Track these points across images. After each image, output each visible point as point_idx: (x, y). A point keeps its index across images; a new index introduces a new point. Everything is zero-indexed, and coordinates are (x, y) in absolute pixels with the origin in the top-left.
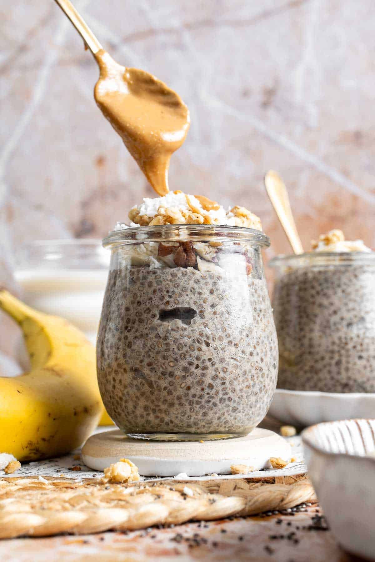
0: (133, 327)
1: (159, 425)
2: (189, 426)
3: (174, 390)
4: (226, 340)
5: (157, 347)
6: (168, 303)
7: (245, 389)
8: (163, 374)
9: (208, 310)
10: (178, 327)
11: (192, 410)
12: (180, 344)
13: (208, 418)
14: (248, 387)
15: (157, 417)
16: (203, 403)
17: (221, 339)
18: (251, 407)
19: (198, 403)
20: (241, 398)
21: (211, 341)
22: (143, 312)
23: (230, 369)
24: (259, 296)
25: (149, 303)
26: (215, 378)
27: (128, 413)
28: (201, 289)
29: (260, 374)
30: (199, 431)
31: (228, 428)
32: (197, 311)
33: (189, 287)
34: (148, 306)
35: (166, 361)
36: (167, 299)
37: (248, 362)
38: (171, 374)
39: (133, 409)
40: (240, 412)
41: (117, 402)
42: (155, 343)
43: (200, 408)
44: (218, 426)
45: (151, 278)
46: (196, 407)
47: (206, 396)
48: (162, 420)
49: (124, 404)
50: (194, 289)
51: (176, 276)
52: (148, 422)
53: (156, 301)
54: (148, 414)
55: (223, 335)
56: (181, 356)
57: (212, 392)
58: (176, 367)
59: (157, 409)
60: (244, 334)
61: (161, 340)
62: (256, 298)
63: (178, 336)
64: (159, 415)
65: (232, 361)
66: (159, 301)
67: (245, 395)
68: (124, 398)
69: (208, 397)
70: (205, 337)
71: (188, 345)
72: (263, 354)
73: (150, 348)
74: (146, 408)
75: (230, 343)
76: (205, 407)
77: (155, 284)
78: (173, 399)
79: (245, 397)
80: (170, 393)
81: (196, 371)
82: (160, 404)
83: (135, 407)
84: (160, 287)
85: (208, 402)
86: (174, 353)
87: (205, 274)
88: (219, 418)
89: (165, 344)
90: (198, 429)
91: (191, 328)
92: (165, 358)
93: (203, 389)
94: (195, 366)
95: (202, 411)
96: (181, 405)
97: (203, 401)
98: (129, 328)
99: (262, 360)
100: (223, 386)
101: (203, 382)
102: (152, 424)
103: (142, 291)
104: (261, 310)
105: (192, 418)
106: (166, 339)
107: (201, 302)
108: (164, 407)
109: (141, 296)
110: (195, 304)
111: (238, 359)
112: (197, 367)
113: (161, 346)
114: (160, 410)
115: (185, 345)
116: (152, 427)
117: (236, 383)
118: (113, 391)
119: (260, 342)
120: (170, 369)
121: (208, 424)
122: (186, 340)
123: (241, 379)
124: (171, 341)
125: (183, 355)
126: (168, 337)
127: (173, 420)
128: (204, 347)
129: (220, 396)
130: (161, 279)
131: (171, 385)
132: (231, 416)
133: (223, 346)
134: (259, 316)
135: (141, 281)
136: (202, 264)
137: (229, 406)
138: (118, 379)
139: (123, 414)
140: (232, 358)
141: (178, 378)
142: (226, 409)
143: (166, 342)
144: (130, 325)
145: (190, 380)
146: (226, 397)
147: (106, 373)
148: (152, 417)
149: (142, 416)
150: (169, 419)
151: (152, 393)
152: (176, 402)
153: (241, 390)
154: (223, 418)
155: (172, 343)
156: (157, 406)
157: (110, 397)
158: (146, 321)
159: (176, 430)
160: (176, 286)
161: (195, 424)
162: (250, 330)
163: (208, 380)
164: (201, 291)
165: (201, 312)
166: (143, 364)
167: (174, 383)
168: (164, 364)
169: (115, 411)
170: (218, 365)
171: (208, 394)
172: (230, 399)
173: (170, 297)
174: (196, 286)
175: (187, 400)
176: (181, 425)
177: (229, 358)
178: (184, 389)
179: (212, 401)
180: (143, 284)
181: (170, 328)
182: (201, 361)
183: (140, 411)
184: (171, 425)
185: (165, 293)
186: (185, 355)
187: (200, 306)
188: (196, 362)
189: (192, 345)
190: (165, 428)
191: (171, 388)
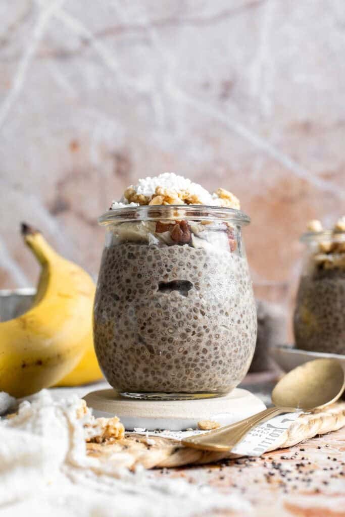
0: (134, 297)
1: (156, 386)
2: (183, 386)
3: (173, 354)
4: (218, 310)
5: (157, 315)
6: (166, 276)
7: (233, 353)
8: (163, 339)
9: (202, 282)
10: (176, 298)
11: (188, 372)
12: (179, 313)
13: (201, 379)
14: (236, 352)
15: (155, 378)
16: (198, 366)
17: (214, 308)
18: (237, 369)
19: (193, 365)
20: (229, 361)
21: (205, 311)
22: (143, 283)
23: (221, 335)
24: (243, 271)
25: (149, 276)
26: (209, 343)
27: (127, 374)
28: (196, 264)
29: (245, 340)
30: (192, 391)
31: (217, 387)
32: (193, 283)
33: (186, 261)
34: (149, 278)
35: (165, 328)
36: (166, 272)
37: (236, 329)
38: (170, 340)
39: (133, 371)
40: (228, 373)
41: (117, 365)
42: (156, 312)
43: (195, 370)
44: (208, 386)
45: (150, 253)
46: (191, 369)
47: (201, 360)
48: (160, 381)
49: (123, 367)
50: (190, 264)
51: (174, 252)
52: (146, 383)
53: (156, 274)
54: (147, 376)
55: (216, 304)
56: (179, 323)
57: (206, 356)
58: (175, 334)
59: (156, 371)
60: (233, 304)
61: (161, 309)
62: (241, 273)
63: (177, 306)
64: (158, 376)
65: (224, 329)
66: (159, 274)
67: (233, 359)
68: (124, 361)
69: (202, 361)
70: (200, 307)
71: (185, 314)
72: (248, 322)
73: (150, 316)
74: (145, 370)
75: (221, 312)
76: (199, 369)
77: (154, 259)
78: (171, 362)
79: (233, 360)
80: (168, 357)
81: (192, 337)
82: (159, 366)
83: (135, 370)
84: (159, 261)
85: (202, 365)
86: (173, 321)
87: (199, 250)
88: (210, 379)
89: (164, 313)
90: (191, 389)
91: (188, 299)
92: (165, 325)
93: (198, 354)
94: (192, 333)
95: (196, 373)
96: (178, 368)
97: (198, 364)
98: (130, 298)
99: (247, 327)
100: (216, 351)
101: (198, 347)
102: (150, 384)
103: (142, 265)
104: (245, 283)
105: (187, 380)
106: (166, 308)
107: (197, 275)
108: (162, 370)
109: (141, 270)
110: (191, 277)
111: (229, 326)
112: (194, 333)
113: (161, 314)
114: (159, 373)
115: (183, 314)
116: (149, 387)
117: (226, 347)
118: (113, 355)
119: (246, 311)
120: (169, 336)
121: (200, 384)
122: (184, 309)
123: (230, 344)
124: (170, 310)
125: (181, 323)
126: (167, 306)
127: (170, 380)
128: (200, 316)
129: (213, 359)
130: (160, 254)
131: (170, 350)
132: (221, 377)
133: (216, 314)
134: (244, 287)
135: (141, 256)
136: (196, 242)
137: (219, 368)
138: (118, 344)
139: (122, 376)
140: (224, 326)
141: (177, 344)
142: (217, 371)
143: (165, 311)
144: (131, 295)
145: (187, 345)
146: (218, 360)
147: (106, 339)
148: (150, 378)
149: (141, 378)
150: (166, 380)
151: (152, 357)
152: (174, 364)
153: (230, 354)
154: (213, 379)
155: (171, 312)
156: (156, 368)
157: (110, 360)
158: (146, 292)
159: (172, 389)
160: (174, 261)
161: (190, 384)
162: (238, 300)
163: (203, 345)
164: (196, 265)
165: (197, 284)
166: (144, 330)
167: (172, 348)
168: (164, 331)
169: (114, 373)
170: (211, 332)
171: (203, 357)
172: (221, 362)
173: (169, 270)
174: (192, 261)
175: (184, 363)
176: (176, 386)
177: (221, 326)
178: (182, 353)
179: (206, 364)
180: (142, 258)
181: (169, 299)
182: (197, 328)
183: (139, 373)
184: (168, 386)
185: (164, 267)
186: (183, 323)
187: (195, 279)
188: (192, 329)
189: (190, 314)
190: (162, 388)
191: (170, 352)
